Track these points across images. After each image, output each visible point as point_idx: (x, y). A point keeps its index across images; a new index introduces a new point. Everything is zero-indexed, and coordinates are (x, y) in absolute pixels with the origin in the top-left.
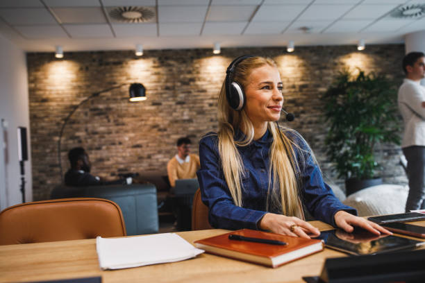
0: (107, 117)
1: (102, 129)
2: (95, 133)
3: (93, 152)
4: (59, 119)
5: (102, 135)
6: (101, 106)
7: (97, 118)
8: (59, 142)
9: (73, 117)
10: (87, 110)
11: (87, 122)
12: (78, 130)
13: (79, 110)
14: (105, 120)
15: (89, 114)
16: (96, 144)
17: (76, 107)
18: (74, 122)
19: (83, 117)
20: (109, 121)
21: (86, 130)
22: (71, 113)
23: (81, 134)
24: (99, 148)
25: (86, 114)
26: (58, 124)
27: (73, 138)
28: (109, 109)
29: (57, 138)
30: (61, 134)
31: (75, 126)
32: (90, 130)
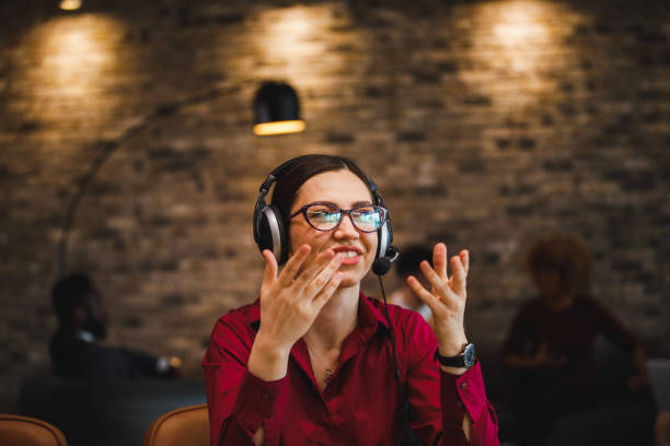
0: (196, 177)
1: (181, 210)
2: (161, 221)
3: (156, 276)
4: (64, 181)
5: (180, 227)
6: (181, 144)
7: (168, 178)
8: (63, 244)
9: (102, 175)
10: (141, 155)
11: (139, 190)
12: (113, 211)
13: (119, 155)
14: (191, 186)
15: (148, 165)
16: (164, 254)
17: (109, 146)
18: (104, 189)
19: (128, 174)
20: (201, 187)
21: (138, 212)
22: (98, 163)
23: (124, 224)
24: (170, 266)
25: (138, 166)
26: (62, 193)
27: (103, 234)
28: (201, 153)
29: (57, 235)
30: (67, 223)
31: (107, 200)
32: (148, 212)
